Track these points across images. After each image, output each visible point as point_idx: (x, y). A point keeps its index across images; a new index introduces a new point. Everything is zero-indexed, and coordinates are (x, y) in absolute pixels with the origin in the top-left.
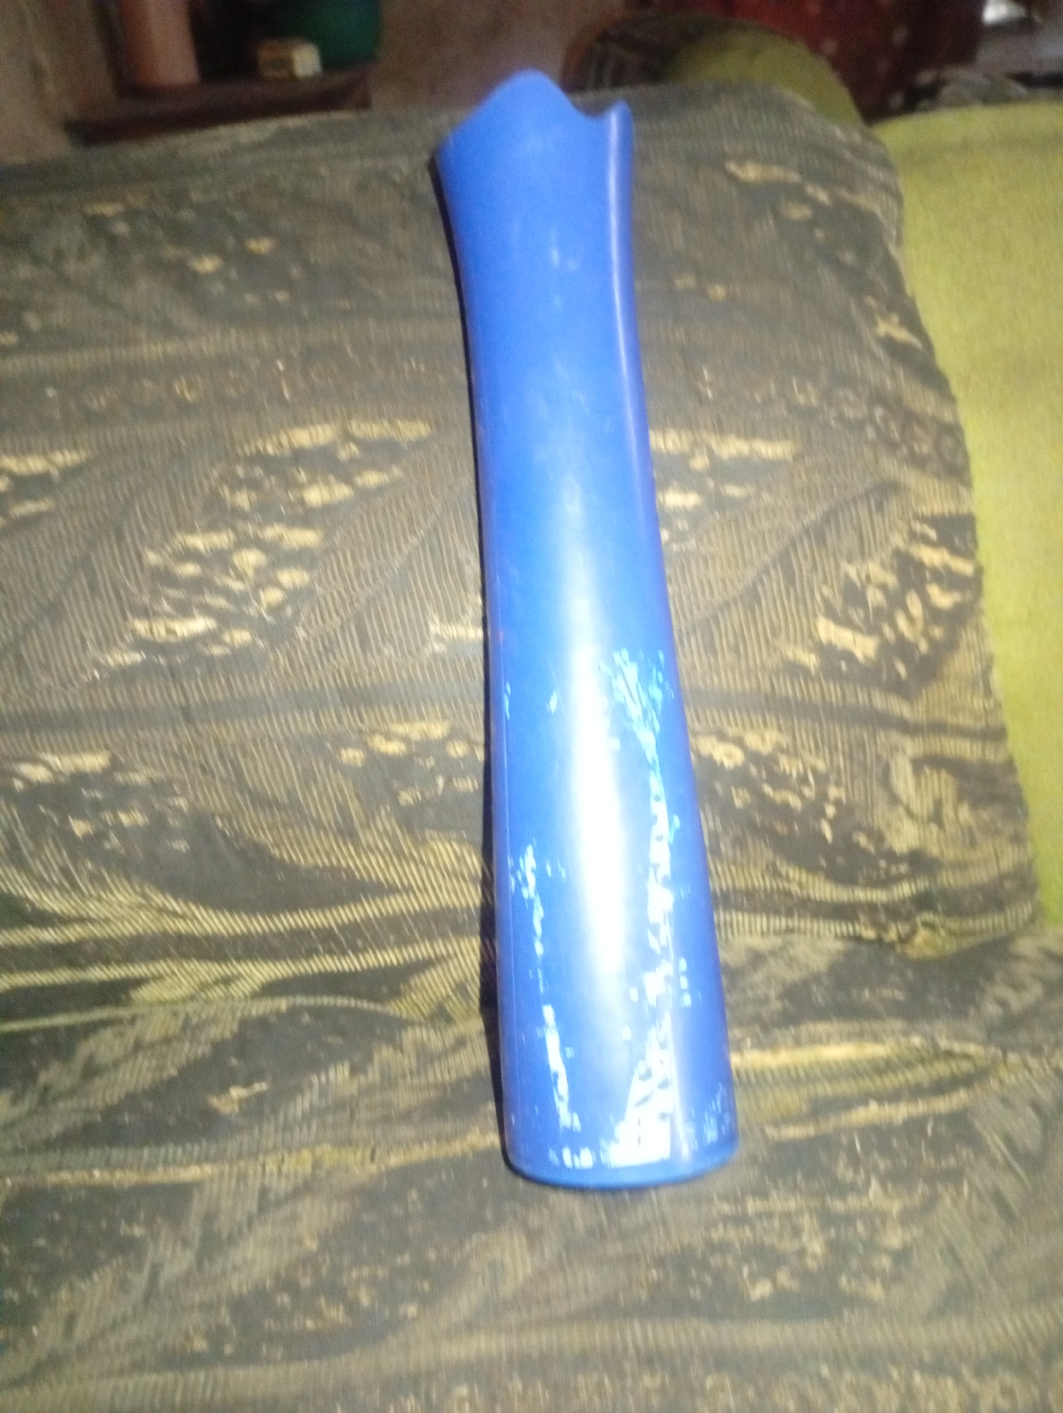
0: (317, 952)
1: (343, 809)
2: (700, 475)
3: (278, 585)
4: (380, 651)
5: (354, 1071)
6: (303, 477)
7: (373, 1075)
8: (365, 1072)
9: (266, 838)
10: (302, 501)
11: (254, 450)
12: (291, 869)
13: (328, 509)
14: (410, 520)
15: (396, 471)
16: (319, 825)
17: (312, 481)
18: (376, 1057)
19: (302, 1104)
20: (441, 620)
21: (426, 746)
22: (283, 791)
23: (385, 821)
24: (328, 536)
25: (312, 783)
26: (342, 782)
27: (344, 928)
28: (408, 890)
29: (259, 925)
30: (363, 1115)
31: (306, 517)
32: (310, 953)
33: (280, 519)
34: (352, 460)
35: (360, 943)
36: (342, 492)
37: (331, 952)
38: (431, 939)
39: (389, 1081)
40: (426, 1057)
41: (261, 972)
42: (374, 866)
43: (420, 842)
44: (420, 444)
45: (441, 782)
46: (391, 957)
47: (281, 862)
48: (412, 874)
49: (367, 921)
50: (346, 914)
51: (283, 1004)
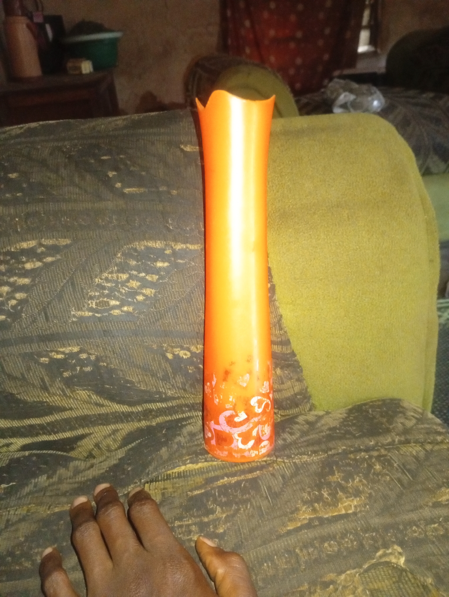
0: (40, 434)
1: (43, 380)
2: (169, 256)
3: (14, 298)
4: (53, 322)
5: (48, 478)
6: (24, 259)
7: (55, 479)
8: (52, 478)
9: (15, 392)
10: (24, 268)
11: (7, 250)
12: (25, 402)
13: (33, 270)
14: (64, 274)
15: (59, 257)
16: (34, 386)
17: (27, 261)
18: (58, 472)
19: (27, 490)
20: (75, 309)
21: (72, 355)
22: (19, 374)
23: (58, 383)
24: (33, 280)
25: (30, 371)
26: (41, 369)
27: (48, 424)
28: (71, 409)
29: (16, 424)
30: (48, 494)
31: (25, 274)
32: (37, 435)
33: (15, 274)
34: (42, 253)
35: (56, 430)
36: (39, 264)
37: (44, 433)
38: (83, 427)
39: (61, 481)
40: (77, 472)
41: (20, 442)
42: (56, 400)
43: (73, 391)
44: (66, 246)
45: (78, 368)
46: (68, 435)
47: (20, 400)
48: (72, 403)
49: (56, 421)
50: (48, 419)
51: (27, 453)
